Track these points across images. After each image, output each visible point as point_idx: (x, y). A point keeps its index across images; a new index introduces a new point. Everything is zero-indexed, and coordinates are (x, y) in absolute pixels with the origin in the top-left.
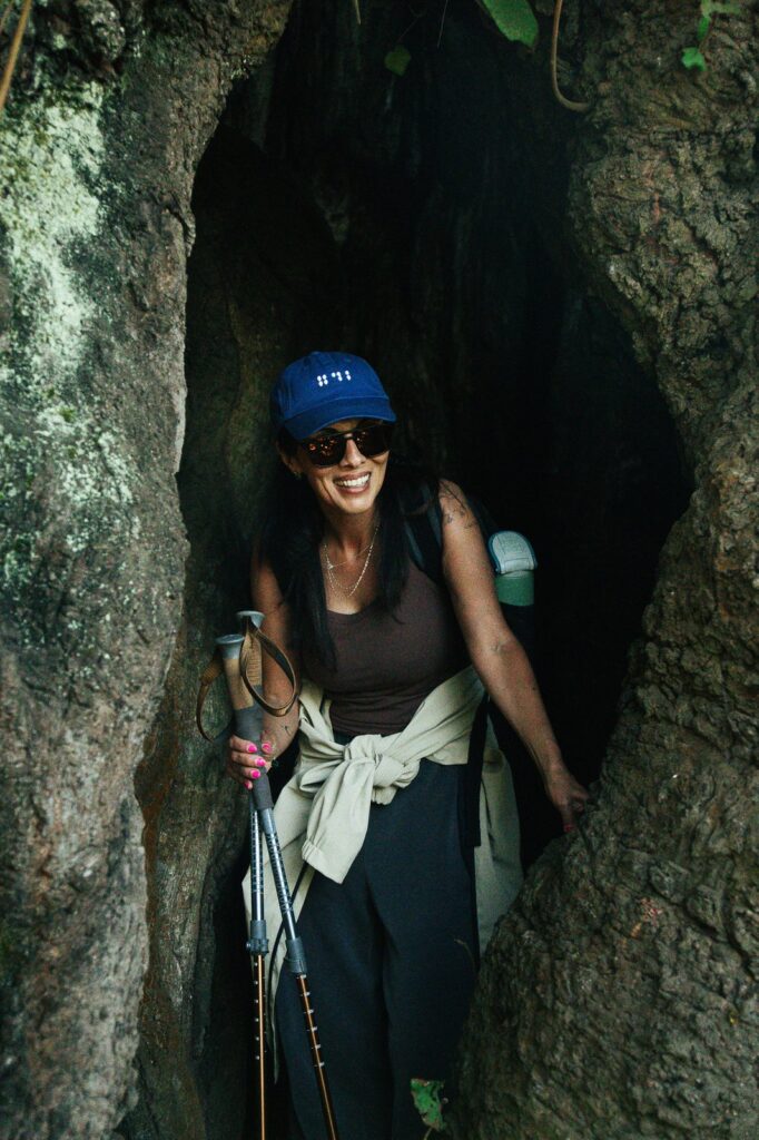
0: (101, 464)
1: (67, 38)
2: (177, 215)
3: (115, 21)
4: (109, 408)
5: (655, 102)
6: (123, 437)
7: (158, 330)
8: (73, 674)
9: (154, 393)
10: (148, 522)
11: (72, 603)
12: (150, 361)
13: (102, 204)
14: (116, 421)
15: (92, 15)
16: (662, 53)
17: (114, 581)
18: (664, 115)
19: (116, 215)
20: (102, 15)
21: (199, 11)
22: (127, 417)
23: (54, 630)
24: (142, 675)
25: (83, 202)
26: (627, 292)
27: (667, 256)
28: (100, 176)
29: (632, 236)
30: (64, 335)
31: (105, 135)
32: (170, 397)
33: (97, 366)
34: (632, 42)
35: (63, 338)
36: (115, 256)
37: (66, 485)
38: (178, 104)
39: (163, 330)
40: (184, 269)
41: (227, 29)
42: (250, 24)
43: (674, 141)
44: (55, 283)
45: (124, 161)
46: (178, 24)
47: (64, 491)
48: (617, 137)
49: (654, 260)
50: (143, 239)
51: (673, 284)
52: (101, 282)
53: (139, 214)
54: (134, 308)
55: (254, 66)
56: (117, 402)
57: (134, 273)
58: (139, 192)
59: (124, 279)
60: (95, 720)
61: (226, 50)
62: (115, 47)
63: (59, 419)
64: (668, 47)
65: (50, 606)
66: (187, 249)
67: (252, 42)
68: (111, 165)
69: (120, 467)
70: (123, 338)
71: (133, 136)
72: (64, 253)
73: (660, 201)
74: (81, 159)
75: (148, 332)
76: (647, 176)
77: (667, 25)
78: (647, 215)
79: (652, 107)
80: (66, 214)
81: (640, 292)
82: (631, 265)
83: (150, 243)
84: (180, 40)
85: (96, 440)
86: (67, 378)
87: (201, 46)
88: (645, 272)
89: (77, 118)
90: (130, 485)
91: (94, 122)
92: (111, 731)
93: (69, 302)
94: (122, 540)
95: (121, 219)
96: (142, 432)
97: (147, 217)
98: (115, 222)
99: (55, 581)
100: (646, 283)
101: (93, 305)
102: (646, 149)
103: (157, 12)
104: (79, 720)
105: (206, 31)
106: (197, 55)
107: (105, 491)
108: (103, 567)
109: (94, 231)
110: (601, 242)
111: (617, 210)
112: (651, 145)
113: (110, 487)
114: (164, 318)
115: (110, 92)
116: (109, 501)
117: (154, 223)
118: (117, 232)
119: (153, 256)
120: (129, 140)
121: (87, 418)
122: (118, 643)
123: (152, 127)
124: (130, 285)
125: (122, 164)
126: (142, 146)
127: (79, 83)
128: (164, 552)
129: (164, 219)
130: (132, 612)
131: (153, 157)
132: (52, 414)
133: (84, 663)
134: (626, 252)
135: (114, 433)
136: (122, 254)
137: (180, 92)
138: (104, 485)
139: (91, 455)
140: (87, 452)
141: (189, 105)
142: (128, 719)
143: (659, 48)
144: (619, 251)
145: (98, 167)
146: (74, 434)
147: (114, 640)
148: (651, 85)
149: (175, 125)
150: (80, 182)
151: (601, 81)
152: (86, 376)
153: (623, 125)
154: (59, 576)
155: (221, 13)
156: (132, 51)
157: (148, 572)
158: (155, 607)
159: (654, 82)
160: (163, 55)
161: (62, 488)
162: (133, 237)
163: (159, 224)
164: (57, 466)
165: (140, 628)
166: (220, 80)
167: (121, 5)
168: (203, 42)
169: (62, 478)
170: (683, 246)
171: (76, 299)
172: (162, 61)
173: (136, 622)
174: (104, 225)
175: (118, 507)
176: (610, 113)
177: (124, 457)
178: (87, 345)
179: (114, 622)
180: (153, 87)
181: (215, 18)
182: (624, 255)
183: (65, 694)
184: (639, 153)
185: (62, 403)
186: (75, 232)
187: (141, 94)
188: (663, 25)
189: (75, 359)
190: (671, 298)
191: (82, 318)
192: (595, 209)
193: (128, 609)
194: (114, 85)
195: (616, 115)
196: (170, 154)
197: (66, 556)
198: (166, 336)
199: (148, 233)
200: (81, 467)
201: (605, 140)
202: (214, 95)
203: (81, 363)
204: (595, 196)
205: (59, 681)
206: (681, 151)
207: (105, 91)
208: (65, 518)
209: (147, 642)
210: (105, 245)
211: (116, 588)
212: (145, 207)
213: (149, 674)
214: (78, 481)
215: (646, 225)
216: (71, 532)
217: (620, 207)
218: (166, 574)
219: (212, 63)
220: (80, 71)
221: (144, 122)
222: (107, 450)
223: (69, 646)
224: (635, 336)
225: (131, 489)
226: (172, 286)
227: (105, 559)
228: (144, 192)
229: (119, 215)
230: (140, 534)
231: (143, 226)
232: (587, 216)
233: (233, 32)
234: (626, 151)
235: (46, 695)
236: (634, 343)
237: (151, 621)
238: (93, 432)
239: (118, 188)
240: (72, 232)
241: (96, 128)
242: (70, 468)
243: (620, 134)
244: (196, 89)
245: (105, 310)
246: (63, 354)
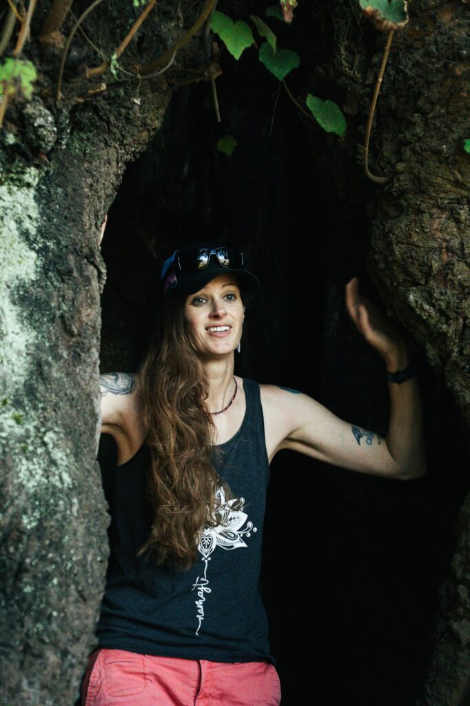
0: (47, 457)
1: (16, 136)
2: (93, 263)
3: (51, 123)
4: (50, 413)
5: (442, 177)
6: (62, 435)
7: (82, 351)
8: (28, 631)
9: (81, 398)
10: (84, 502)
11: (27, 571)
12: (77, 374)
13: (38, 256)
14: (56, 422)
15: (35, 119)
16: (446, 142)
17: (59, 550)
18: (449, 186)
19: (49, 264)
20: (42, 119)
21: (105, 114)
22: (63, 419)
23: (13, 594)
24: (81, 627)
25: (25, 256)
26: (423, 314)
27: (453, 288)
28: (36, 235)
29: (425, 273)
30: (14, 357)
31: (39, 206)
32: (92, 401)
33: (39, 380)
34: (422, 134)
35: (14, 360)
36: (49, 295)
37: (21, 475)
38: (89, 181)
39: (86, 350)
40: (99, 303)
41: (123, 127)
42: (139, 122)
43: (457, 205)
44: (7, 317)
45: (54, 224)
46: (90, 124)
47: (20, 480)
48: (412, 202)
49: (443, 291)
50: (70, 282)
51: (458, 308)
52: (40, 315)
53: (67, 263)
54: (64, 334)
55: (140, 152)
56: (56, 407)
57: (65, 308)
58: (66, 247)
59: (57, 312)
60: (45, 668)
61: (122, 142)
62: (50, 142)
63: (12, 422)
64: (450, 138)
65: (9, 574)
66: (100, 288)
67: (139, 135)
68: (45, 227)
69: (62, 459)
70: (57, 357)
71: (59, 205)
72: (12, 294)
73: (446, 248)
74: (23, 224)
75: (75, 352)
76: (437, 230)
77: (449, 122)
78: (436, 258)
79: (439, 180)
80: (13, 265)
81: (433, 314)
82: (425, 294)
83: (76, 285)
84: (91, 135)
85: (41, 438)
86: (17, 390)
87: (105, 139)
88: (437, 300)
89: (19, 193)
90: (69, 473)
91: (31, 196)
92: (58, 677)
93: (16, 331)
94: (64, 518)
95: (53, 267)
96: (75, 431)
97: (73, 266)
98: (49, 270)
99: (14, 554)
100: (437, 307)
101: (34, 333)
102: (434, 210)
103: (78, 117)
104: (34, 670)
105: (109, 128)
106: (102, 145)
107: (51, 478)
108: (51, 541)
109: (33, 277)
110: (401, 278)
111: (414, 254)
112: (439, 208)
113: (54, 475)
114: (86, 341)
115: (43, 174)
116: (54, 487)
117: (78, 270)
118: (51, 277)
119: (78, 295)
120: (56, 209)
121: (34, 420)
122: (63, 602)
123: (72, 199)
124: (62, 317)
125: (53, 227)
126: (66, 213)
127: (23, 168)
128: (95, 525)
129: (84, 266)
130: (72, 576)
131: (74, 220)
132: (6, 418)
133: (37, 620)
134: (420, 284)
135: (55, 432)
136: (55, 294)
137: (91, 173)
138: (50, 474)
139: (40, 450)
140: (36, 448)
141: (97, 181)
142: (72, 666)
143: (443, 138)
144: (416, 284)
145: (35, 229)
146: (24, 434)
147: (60, 599)
148: (438, 164)
149: (88, 197)
150: (22, 241)
151: (397, 162)
152: (31, 388)
153: (416, 193)
154: (17, 549)
155: (120, 115)
156: (61, 144)
157: (84, 542)
158: (90, 570)
159: (440, 162)
160: (78, 146)
161: (18, 478)
162: (63, 281)
163: (81, 271)
164: (14, 461)
165: (80, 588)
166: (118, 163)
167: (55, 112)
168: (106, 136)
169: (18, 469)
170: (465, 281)
171: (21, 329)
172: (77, 151)
173: (77, 583)
174: (40, 272)
175: (61, 491)
176: (405, 185)
177: (64, 451)
178: (31, 364)
179: (60, 585)
180: (72, 170)
181: (116, 119)
182: (419, 287)
183: (21, 648)
184: (429, 213)
185: (13, 410)
186: (20, 278)
187: (63, 175)
188: (445, 123)
189: (22, 375)
190: (457, 319)
191: (26, 343)
192: (397, 253)
193: (70, 573)
194: (46, 169)
195: (410, 186)
196: (85, 218)
197: (22, 532)
198: (87, 355)
199: (74, 277)
200: (32, 460)
201: (402, 204)
202: (114, 174)
203: (27, 378)
204: (396, 245)
205: (17, 636)
206: (462, 212)
207: (40, 173)
208: (21, 502)
209: (85, 600)
210: (42, 287)
211: (61, 557)
212: (71, 257)
213: (86, 626)
214: (30, 472)
215: (437, 265)
216: (25, 512)
217: (416, 252)
218: (97, 543)
219: (112, 151)
220: (24, 160)
221: (66, 195)
222: (51, 446)
223: (25, 606)
224: (428, 346)
225: (70, 476)
226: (91, 317)
227: (52, 533)
228: (70, 247)
229: (53, 265)
230: (78, 512)
231: (70, 272)
232: (390, 259)
233: (127, 128)
234: (419, 212)
235: (7, 650)
236: (428, 351)
237: (87, 582)
238: (39, 431)
239: (50, 244)
240: (17, 278)
241: (33, 201)
242: (24, 461)
243: (415, 200)
244: (102, 170)
245: (43, 337)
246: (13, 371)
